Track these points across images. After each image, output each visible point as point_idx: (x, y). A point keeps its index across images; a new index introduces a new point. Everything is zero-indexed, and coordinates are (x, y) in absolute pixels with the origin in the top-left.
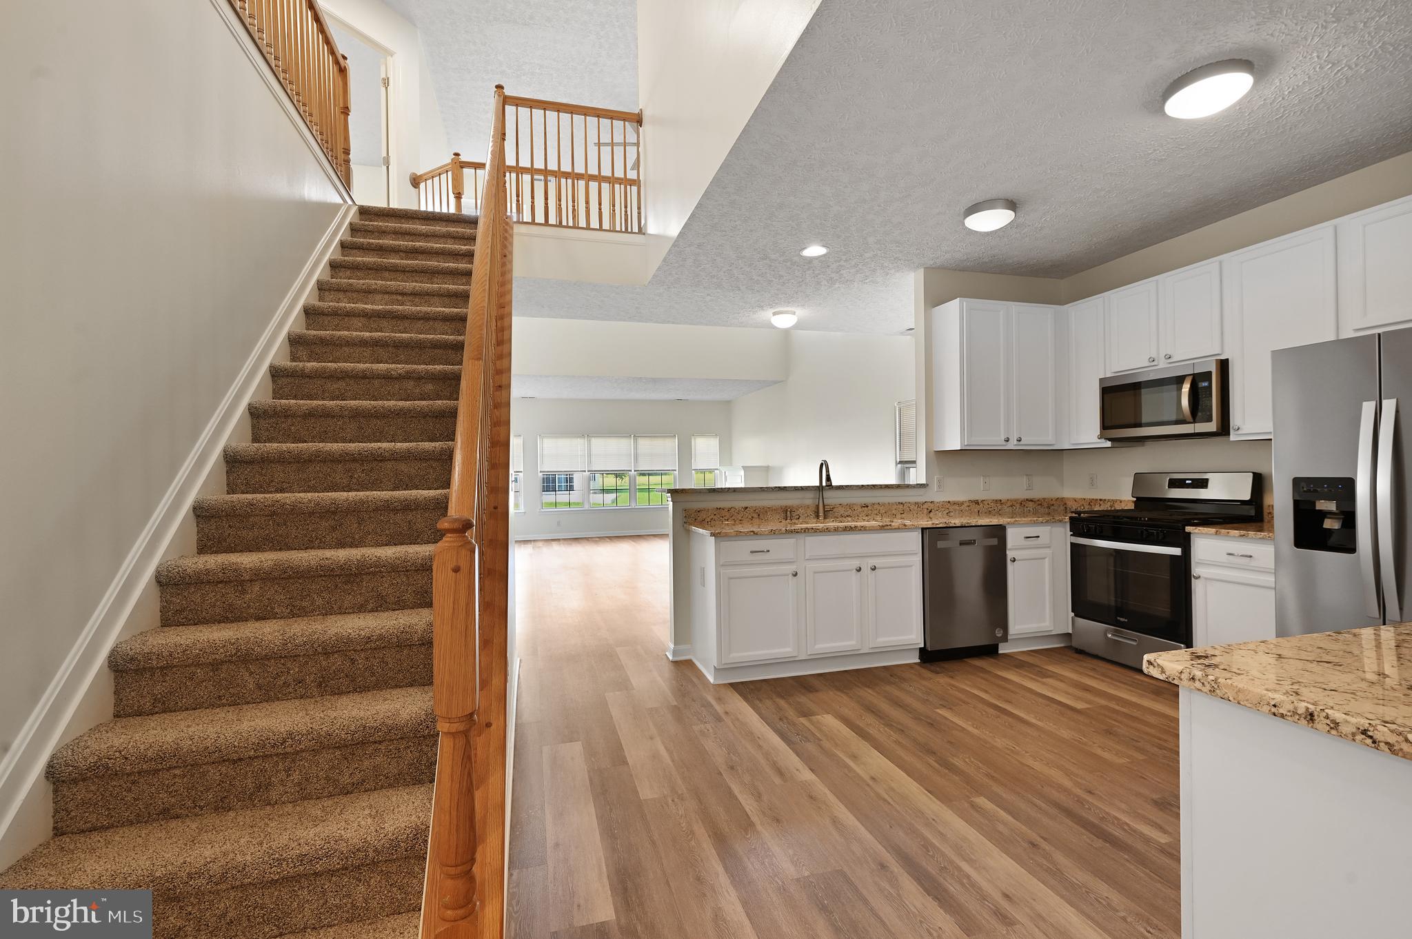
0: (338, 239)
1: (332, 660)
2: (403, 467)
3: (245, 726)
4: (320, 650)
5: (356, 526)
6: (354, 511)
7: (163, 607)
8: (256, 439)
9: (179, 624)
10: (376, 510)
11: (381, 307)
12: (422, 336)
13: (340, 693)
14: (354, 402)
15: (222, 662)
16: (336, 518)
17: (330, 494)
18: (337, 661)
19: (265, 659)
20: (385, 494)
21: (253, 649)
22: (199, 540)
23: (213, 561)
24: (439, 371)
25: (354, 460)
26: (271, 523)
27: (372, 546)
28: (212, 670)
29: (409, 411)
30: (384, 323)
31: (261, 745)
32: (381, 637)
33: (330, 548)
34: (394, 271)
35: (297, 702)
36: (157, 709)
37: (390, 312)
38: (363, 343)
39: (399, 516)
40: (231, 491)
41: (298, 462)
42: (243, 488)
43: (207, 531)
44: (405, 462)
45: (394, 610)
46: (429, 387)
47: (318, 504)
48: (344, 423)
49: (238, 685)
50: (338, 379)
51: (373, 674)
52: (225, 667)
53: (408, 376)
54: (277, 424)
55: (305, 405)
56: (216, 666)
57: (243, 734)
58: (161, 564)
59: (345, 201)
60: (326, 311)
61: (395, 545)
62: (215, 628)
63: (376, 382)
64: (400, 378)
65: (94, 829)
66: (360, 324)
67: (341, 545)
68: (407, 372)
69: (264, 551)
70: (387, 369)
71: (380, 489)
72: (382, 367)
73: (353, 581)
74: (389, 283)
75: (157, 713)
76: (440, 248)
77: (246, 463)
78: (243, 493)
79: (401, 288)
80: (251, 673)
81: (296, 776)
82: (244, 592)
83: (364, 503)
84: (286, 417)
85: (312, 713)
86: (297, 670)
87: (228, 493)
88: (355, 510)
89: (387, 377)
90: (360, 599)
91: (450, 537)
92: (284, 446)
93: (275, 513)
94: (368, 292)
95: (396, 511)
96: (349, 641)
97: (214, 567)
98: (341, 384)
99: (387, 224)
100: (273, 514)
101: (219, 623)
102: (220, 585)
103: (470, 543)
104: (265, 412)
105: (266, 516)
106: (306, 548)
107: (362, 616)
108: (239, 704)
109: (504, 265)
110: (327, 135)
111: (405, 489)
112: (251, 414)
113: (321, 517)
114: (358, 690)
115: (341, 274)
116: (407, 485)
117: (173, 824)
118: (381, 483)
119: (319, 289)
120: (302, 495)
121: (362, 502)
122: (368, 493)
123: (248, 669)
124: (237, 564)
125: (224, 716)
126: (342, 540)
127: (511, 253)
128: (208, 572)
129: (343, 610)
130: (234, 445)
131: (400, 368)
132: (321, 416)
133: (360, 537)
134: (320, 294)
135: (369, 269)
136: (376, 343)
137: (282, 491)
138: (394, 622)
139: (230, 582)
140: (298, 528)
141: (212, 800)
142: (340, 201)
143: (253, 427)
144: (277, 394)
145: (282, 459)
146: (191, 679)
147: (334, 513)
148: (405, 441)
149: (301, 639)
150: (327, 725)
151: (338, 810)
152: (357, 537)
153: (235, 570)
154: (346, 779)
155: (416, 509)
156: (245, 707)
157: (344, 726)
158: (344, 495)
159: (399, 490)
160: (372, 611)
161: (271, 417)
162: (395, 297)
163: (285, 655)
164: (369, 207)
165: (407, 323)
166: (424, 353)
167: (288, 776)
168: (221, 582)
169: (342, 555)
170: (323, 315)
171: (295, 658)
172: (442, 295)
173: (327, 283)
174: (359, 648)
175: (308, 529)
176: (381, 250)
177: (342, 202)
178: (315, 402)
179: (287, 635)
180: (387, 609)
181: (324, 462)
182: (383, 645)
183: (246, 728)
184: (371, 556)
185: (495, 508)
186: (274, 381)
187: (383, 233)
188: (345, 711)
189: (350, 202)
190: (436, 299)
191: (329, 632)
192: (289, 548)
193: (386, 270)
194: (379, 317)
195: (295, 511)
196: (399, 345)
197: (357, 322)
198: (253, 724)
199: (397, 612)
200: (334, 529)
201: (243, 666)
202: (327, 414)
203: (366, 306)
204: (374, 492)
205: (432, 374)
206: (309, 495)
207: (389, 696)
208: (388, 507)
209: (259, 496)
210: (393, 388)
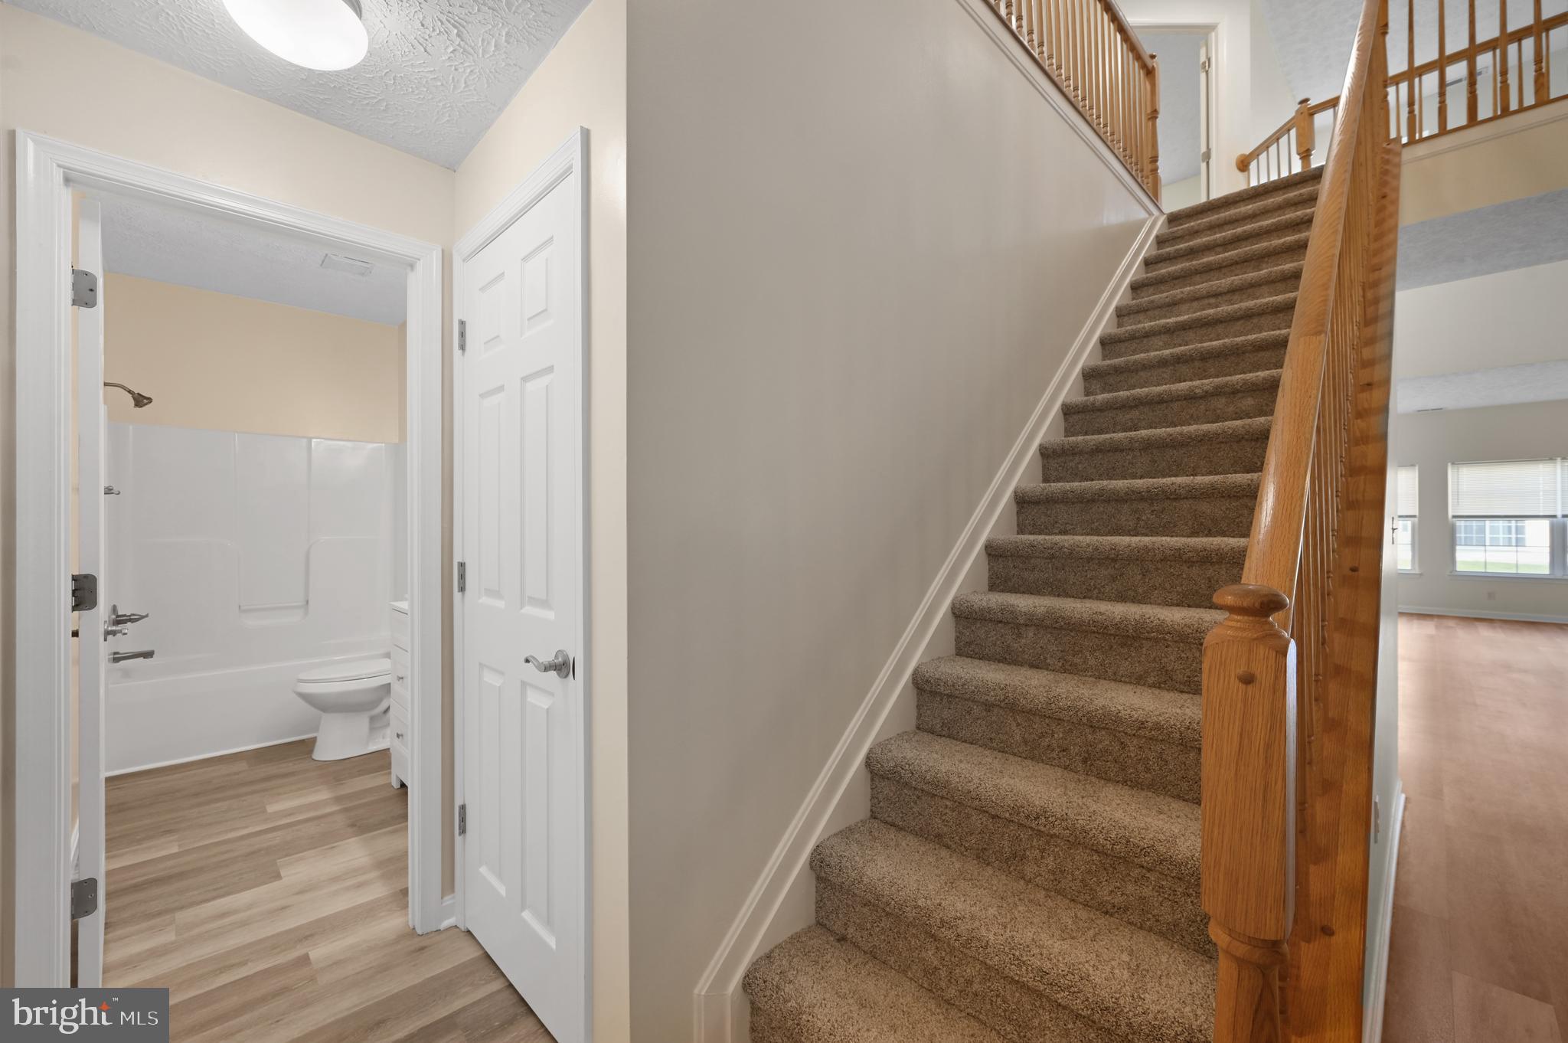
0: (1141, 257)
1: (1098, 735)
2: (1204, 507)
3: (1005, 782)
4: (1084, 720)
5: (1139, 577)
6: (1137, 560)
7: (958, 637)
8: (1046, 480)
9: (968, 656)
10: (1164, 560)
11: (1186, 317)
12: (1239, 339)
13: (1104, 777)
14: (1146, 431)
15: (993, 705)
16: (1116, 566)
17: (1109, 538)
18: (1105, 740)
19: (1031, 713)
20: (1177, 542)
21: (1019, 700)
22: (990, 578)
23: (997, 600)
24: (1264, 379)
25: (1142, 499)
26: (1050, 566)
27: (1159, 604)
28: (986, 710)
29: (1217, 435)
30: (1191, 334)
31: (1016, 810)
32: (1157, 727)
33: (1110, 600)
34: (1207, 272)
35: (1059, 772)
36: (944, 733)
37: (1198, 320)
38: (1163, 363)
39: (1195, 570)
40: (1021, 531)
41: (1081, 502)
42: (1030, 528)
43: (995, 569)
44: (1208, 500)
45: (1182, 692)
46: (1249, 402)
47: (1097, 549)
48: (1134, 457)
49: (1006, 733)
50: (1131, 407)
51: (1148, 770)
52: (996, 710)
53: (1217, 392)
54: (1065, 463)
55: (1091, 440)
56: (989, 707)
57: (1001, 791)
58: (957, 597)
59: (1150, 214)
60: (1123, 337)
61: (1189, 606)
62: (993, 667)
63: (1176, 406)
64: (1207, 396)
65: (893, 825)
66: (1161, 343)
67: (1122, 598)
68: (1216, 388)
69: (1044, 594)
70: (1190, 387)
71: (1174, 534)
72: (1183, 386)
73: (1131, 645)
74: (1198, 287)
75: (944, 736)
76: (1273, 224)
77: (1033, 503)
78: (1031, 534)
79: (1215, 288)
80: (1018, 725)
81: (1050, 861)
82: (1020, 636)
83: (1149, 550)
84: (1074, 454)
85: (1071, 794)
86: (1061, 735)
87: (1018, 534)
88: (1139, 558)
89: (1190, 398)
90: (1139, 669)
91: (1238, 621)
92: (1068, 486)
93: (1054, 556)
94: (1173, 305)
95: (1190, 563)
96: (1118, 720)
97: (995, 607)
98: (1135, 414)
99: (1200, 221)
100: (1052, 557)
101: (999, 662)
102: (1000, 625)
103: (1277, 636)
104: (1054, 451)
105: (1046, 558)
106: (1084, 598)
107: (1139, 690)
108: (1006, 752)
109: (1381, 210)
110: (1131, 150)
111: (1207, 536)
112: (1042, 454)
113: (1100, 564)
114: (1129, 783)
115: (1142, 295)
116: (1210, 530)
117: (944, 853)
118: (1174, 526)
119: (1118, 317)
120: (1080, 538)
121: (1147, 550)
122: (1154, 539)
123: (1015, 719)
124: (1012, 606)
125: (991, 761)
126: (1123, 593)
127: (1397, 189)
128: (990, 610)
129: (1119, 678)
130: (1023, 485)
131: (1207, 384)
132: (1108, 451)
133: (1144, 592)
134: (1119, 321)
135: (1176, 279)
136: (1179, 360)
137: (1064, 532)
138: (1178, 711)
139: (1008, 623)
140: (1076, 574)
141: (974, 845)
142: (1143, 215)
143: (1044, 467)
144: (1068, 432)
145: (1065, 499)
146: (969, 713)
147: (1114, 560)
148: (1210, 473)
149: (1065, 702)
150: (1083, 818)
151: (1091, 932)
152: (1140, 591)
153: (1012, 612)
154: (1104, 894)
155: (1219, 562)
156: (1011, 758)
157: (1103, 828)
158: (1126, 540)
159: (1198, 536)
160: (1153, 686)
161: (1059, 456)
162: (1206, 301)
163: (1047, 715)
164: (1179, 211)
165: (1220, 329)
166: (1243, 360)
167: (1042, 857)
168: (1001, 622)
169: (1118, 611)
170: (1120, 342)
171: (1060, 722)
172: (1273, 282)
173: (1127, 307)
174: (1129, 731)
175: (1086, 576)
176: (1192, 253)
177: (1147, 216)
178: (1103, 436)
179: (1052, 694)
180: (1173, 689)
181: (1108, 501)
182: (1160, 737)
183: (1004, 785)
184: (1152, 618)
185: (1354, 570)
186: (1066, 420)
187: (1195, 233)
188: (1107, 807)
189: (1156, 212)
190: (1265, 289)
191: (1096, 702)
192: (1067, 595)
193: (1197, 274)
194: (1185, 329)
195: (1072, 556)
196: (1206, 357)
197: (1157, 341)
198: (1012, 782)
199: (1185, 696)
200: (1114, 579)
201: (1011, 714)
202: (1116, 448)
203: (1168, 321)
204: (1164, 538)
205: (1253, 384)
206: (1088, 538)
207: (1166, 808)
208: (1177, 556)
209: (1040, 538)
210: (1197, 410)
